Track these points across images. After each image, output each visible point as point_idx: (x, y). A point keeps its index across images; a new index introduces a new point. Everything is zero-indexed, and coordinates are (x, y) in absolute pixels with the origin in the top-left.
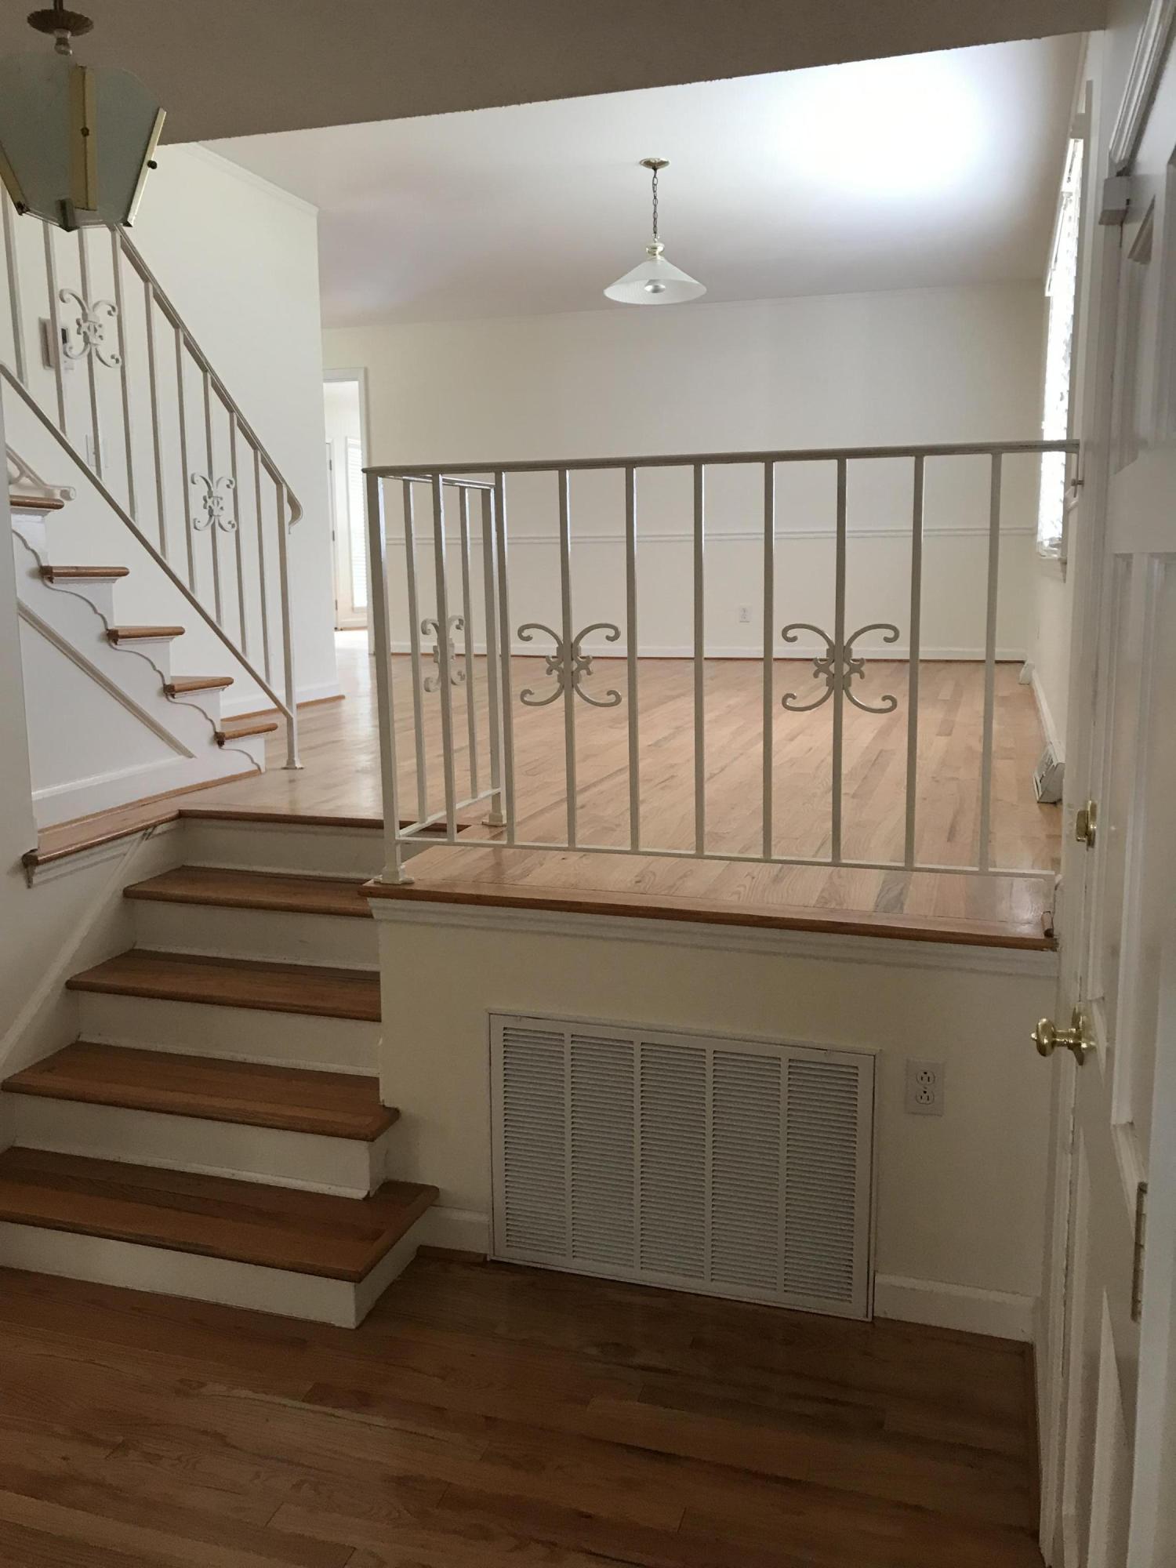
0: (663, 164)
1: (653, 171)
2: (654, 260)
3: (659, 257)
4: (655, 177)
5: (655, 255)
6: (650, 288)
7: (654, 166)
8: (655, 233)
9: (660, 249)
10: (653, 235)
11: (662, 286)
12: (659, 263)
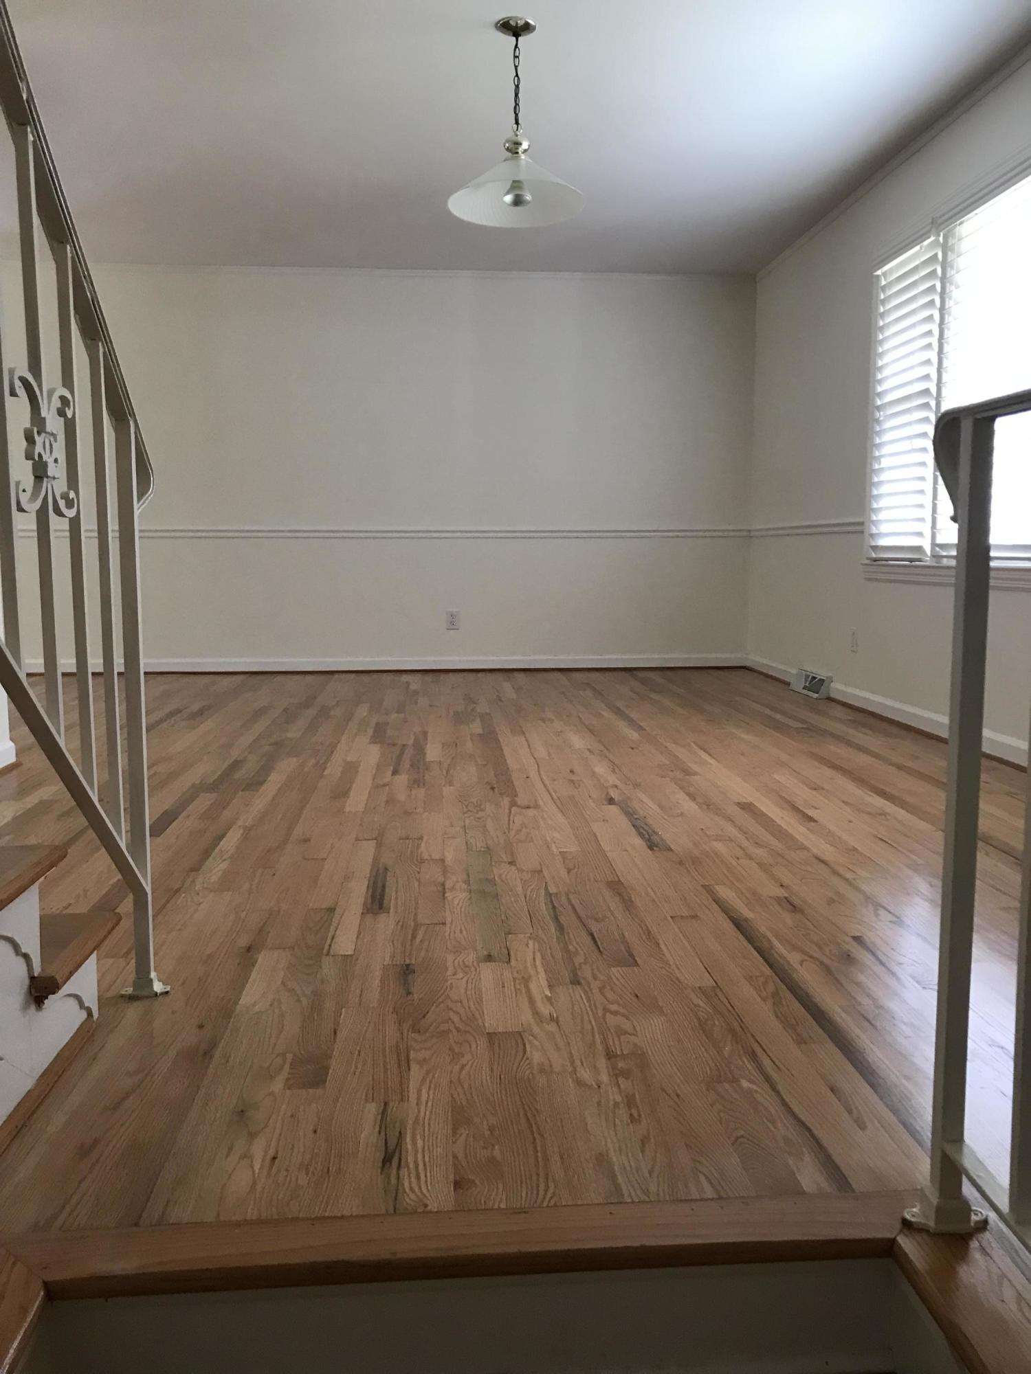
0: (527, 28)
1: (514, 38)
2: (518, 158)
3: (523, 157)
4: (516, 46)
5: (517, 153)
6: (509, 198)
7: (515, 29)
8: (517, 123)
9: (525, 145)
10: (515, 126)
11: (528, 197)
12: (523, 163)
